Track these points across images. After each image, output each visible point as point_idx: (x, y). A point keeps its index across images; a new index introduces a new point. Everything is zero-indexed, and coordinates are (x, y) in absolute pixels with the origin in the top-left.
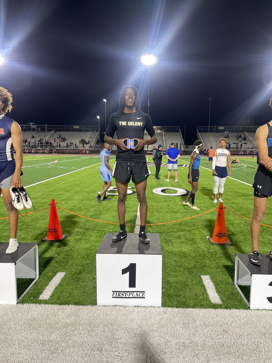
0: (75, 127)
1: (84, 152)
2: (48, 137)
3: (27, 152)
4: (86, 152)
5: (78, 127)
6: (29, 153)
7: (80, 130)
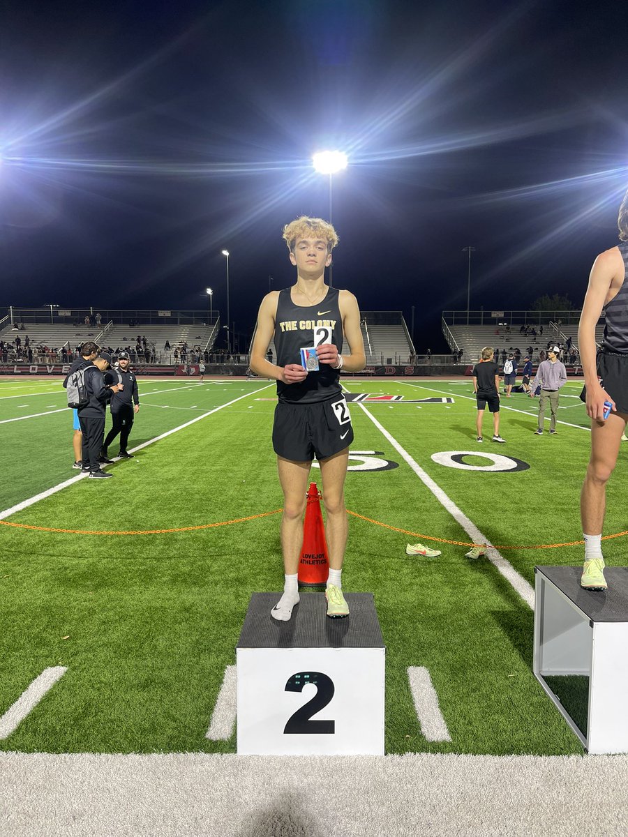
0: (161, 314)
1: (184, 371)
2: (99, 337)
3: (49, 372)
4: (189, 371)
5: (168, 314)
6: (54, 374)
7: (172, 321)
